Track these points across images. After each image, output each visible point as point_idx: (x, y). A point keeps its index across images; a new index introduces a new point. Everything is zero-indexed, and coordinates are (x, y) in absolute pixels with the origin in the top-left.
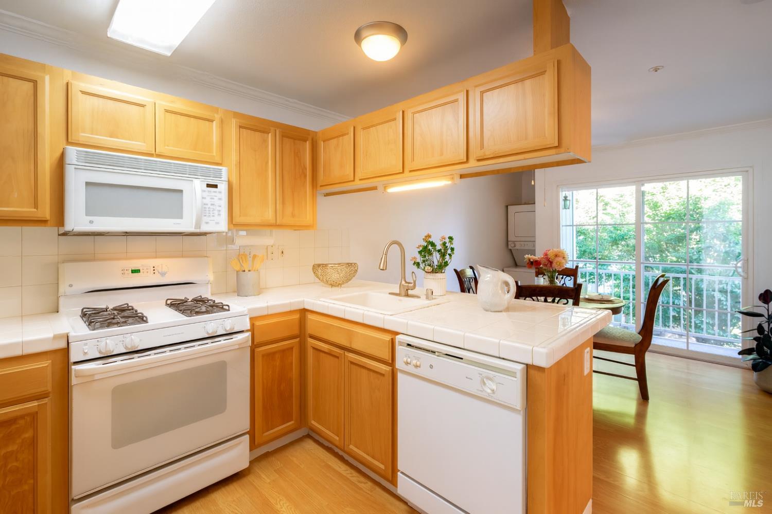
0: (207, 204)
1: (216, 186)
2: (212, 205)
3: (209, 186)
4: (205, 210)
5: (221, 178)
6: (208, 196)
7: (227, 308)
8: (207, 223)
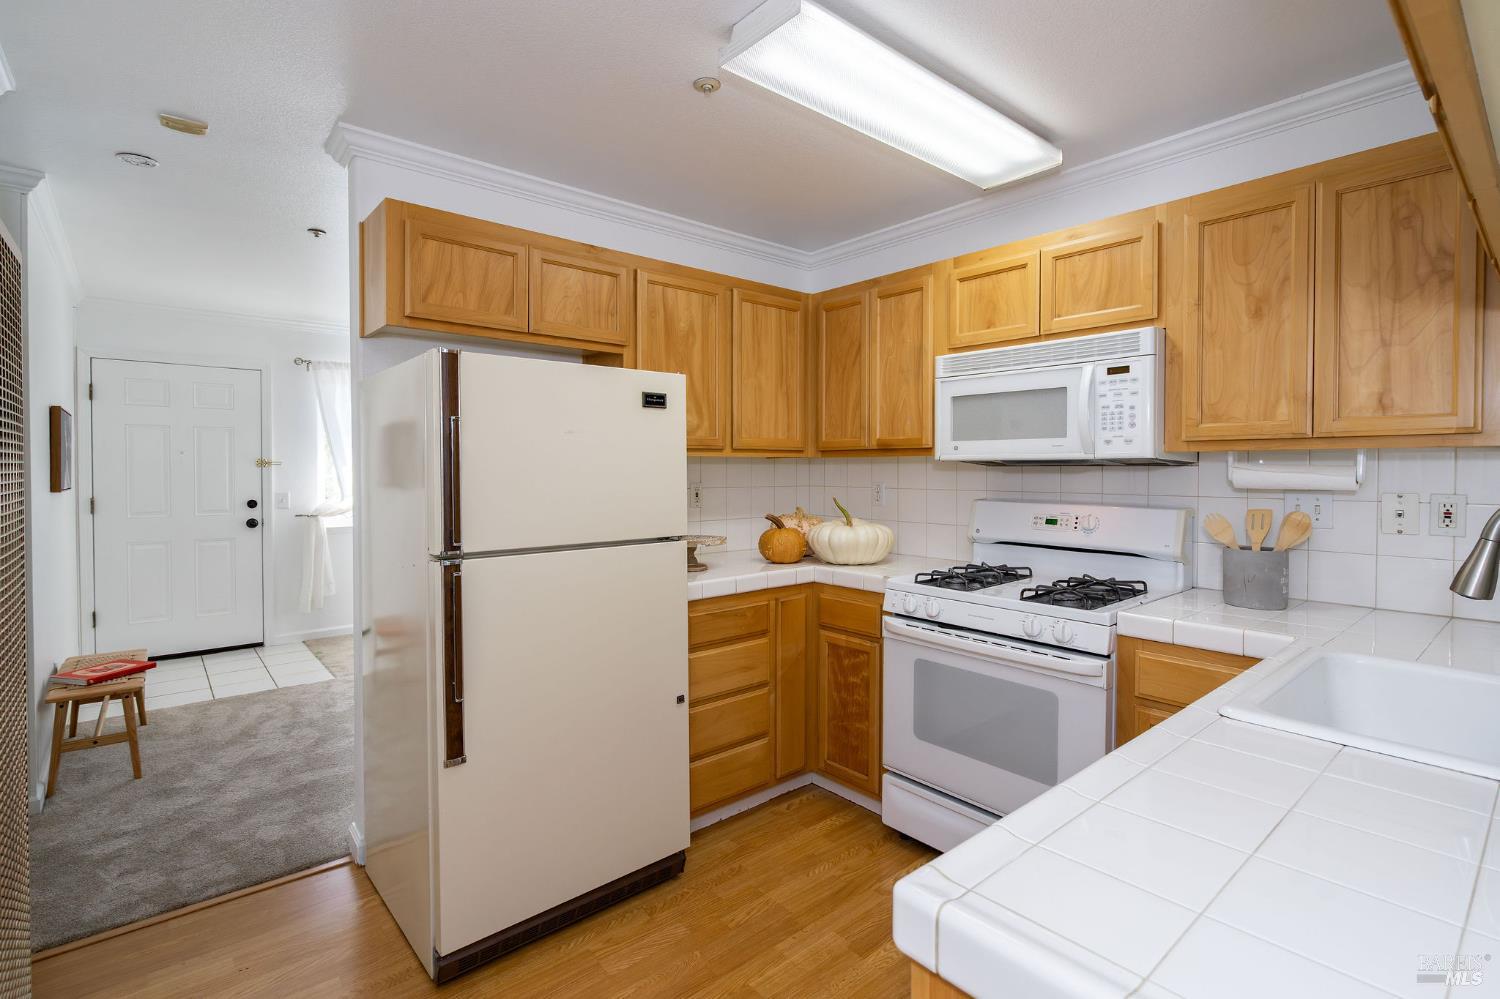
0: (1108, 407)
1: (1126, 369)
2: (1117, 407)
3: (1112, 371)
4: (1105, 419)
5: (1138, 350)
6: (1110, 390)
7: (1140, 587)
8: (1108, 442)
